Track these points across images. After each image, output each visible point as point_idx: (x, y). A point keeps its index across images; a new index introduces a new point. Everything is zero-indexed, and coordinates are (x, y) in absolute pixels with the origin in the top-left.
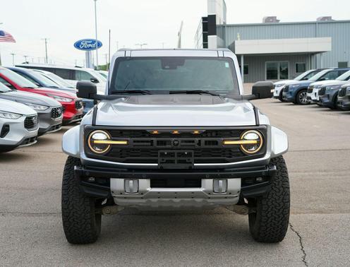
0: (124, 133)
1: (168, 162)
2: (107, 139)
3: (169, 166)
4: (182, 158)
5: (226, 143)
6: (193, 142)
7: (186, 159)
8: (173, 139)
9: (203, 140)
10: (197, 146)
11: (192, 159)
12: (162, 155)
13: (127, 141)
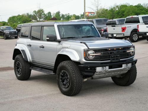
0: (100, 51)
1: (113, 59)
2: (93, 53)
3: (113, 61)
4: (117, 58)
5: (127, 51)
6: (119, 52)
7: (118, 58)
8: (114, 51)
9: (122, 51)
10: (120, 53)
11: (120, 58)
12: (112, 57)
13: (101, 53)
